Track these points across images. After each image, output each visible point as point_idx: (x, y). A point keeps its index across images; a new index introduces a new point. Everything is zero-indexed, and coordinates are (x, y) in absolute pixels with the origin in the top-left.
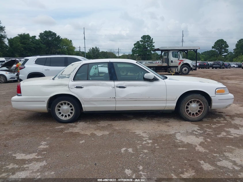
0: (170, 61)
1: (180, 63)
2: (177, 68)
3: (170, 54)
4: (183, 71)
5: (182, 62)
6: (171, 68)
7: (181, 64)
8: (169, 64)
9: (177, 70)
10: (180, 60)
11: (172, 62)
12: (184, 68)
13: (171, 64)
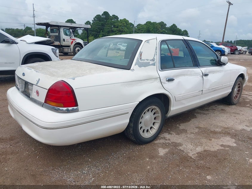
0: (62, 39)
1: (72, 42)
2: (69, 48)
3: (62, 30)
4: (76, 51)
5: (74, 41)
6: (64, 48)
7: (74, 43)
8: (61, 43)
9: (69, 50)
10: (72, 39)
11: (64, 40)
12: (77, 48)
13: (64, 44)
